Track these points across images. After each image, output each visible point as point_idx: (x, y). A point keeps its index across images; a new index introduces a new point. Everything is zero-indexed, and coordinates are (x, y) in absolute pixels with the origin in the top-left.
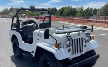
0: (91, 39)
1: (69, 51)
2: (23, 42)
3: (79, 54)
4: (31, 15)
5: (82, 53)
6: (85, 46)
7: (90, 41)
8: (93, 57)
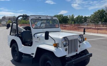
0: (84, 40)
1: (66, 50)
2: (23, 45)
3: (74, 54)
4: (23, 23)
5: (77, 52)
6: (79, 46)
7: (83, 42)
8: (87, 55)
